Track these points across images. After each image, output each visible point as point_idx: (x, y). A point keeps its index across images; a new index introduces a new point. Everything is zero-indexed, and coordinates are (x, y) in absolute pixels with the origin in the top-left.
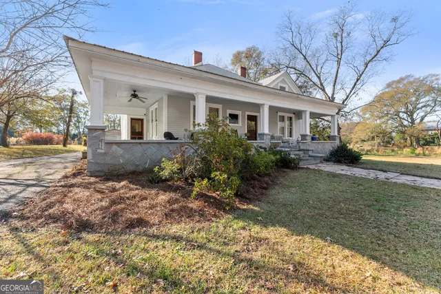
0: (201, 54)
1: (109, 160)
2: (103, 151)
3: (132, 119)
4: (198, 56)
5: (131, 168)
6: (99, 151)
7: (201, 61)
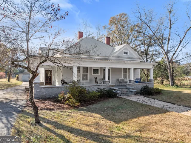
0: (82, 33)
1: (41, 93)
2: (39, 91)
3: (46, 70)
4: (81, 34)
5: (48, 96)
6: (38, 90)
7: (82, 37)
